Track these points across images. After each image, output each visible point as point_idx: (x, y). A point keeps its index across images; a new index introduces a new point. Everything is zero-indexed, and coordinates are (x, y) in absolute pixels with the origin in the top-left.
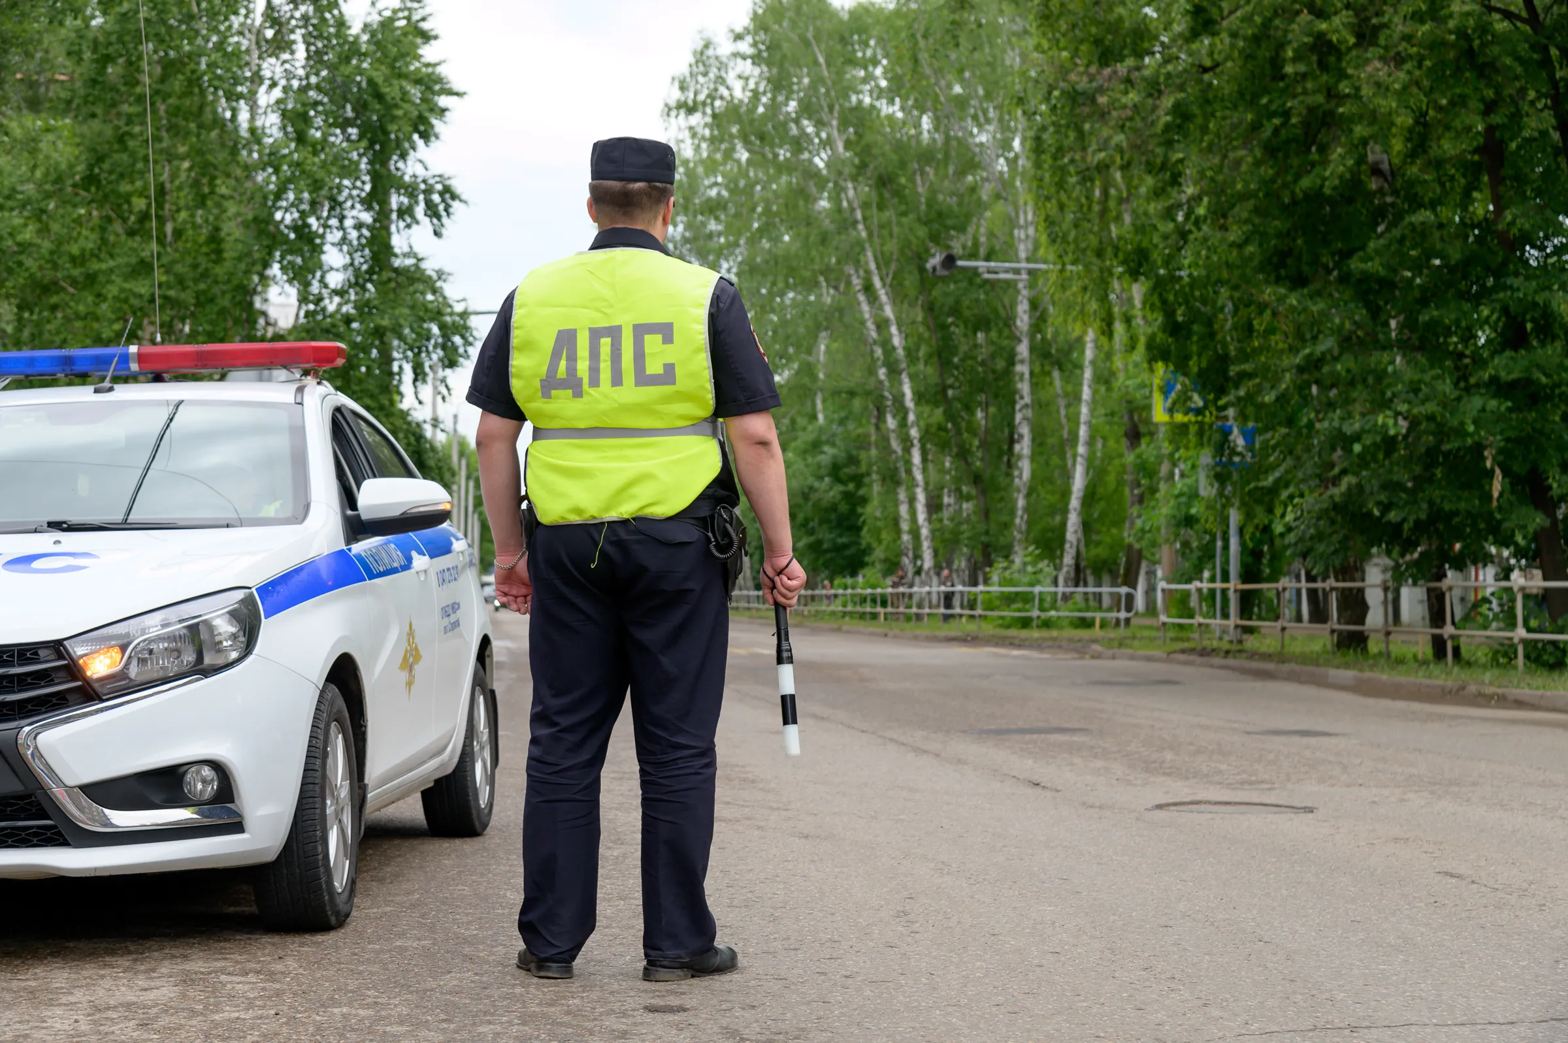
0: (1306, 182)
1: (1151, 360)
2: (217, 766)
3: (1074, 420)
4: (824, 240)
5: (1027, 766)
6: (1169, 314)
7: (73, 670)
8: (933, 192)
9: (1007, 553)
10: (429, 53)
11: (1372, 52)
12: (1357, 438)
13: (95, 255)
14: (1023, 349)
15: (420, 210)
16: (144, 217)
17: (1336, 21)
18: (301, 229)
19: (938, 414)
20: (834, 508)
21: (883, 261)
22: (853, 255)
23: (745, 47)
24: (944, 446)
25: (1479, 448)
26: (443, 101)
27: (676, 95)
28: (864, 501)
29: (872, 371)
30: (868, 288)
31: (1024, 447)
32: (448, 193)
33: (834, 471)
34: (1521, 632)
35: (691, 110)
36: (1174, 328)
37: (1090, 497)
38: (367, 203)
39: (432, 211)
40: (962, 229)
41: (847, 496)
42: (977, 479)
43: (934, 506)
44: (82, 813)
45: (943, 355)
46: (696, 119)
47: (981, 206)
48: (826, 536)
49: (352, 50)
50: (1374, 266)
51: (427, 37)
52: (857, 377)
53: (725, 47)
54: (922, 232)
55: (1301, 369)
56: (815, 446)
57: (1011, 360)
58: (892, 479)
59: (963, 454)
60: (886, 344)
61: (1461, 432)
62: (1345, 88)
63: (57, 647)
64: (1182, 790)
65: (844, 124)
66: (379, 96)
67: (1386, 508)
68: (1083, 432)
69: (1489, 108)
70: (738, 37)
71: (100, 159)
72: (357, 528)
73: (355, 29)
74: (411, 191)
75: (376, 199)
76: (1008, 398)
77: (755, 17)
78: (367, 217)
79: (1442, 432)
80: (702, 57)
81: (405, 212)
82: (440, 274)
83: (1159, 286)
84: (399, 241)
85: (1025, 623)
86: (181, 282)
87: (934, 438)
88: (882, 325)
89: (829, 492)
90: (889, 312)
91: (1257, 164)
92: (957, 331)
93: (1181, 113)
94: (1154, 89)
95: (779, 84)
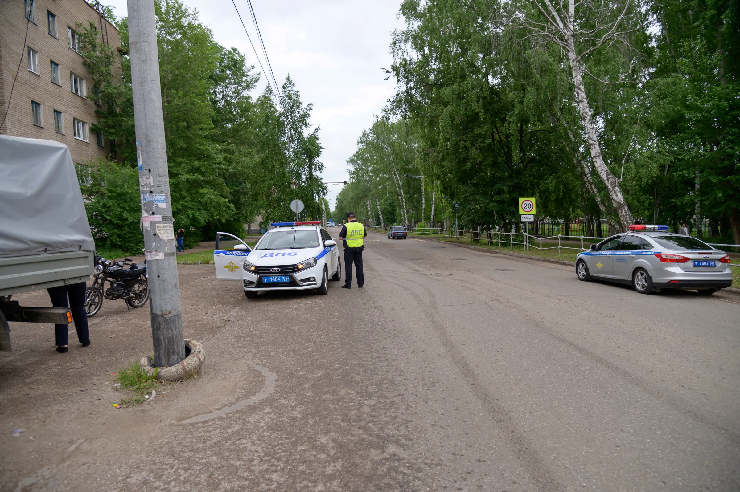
0: (464, 168)
1: (441, 194)
2: (314, 277)
3: (432, 196)
4: (387, 166)
5: (415, 267)
6: (444, 186)
7: (297, 267)
8: (406, 156)
9: (421, 221)
10: (318, 142)
11: (474, 148)
12: (473, 209)
13: (263, 177)
14: (423, 184)
15: (317, 169)
16: (271, 170)
17: (468, 143)
18: (297, 172)
19: (408, 196)
20: (390, 211)
21: (397, 169)
22: (392, 168)
23: (372, 132)
24: (409, 201)
25: (492, 211)
26: (321, 150)
27: (359, 140)
28: (396, 210)
29: (396, 188)
30: (395, 174)
31: (423, 202)
32: (322, 166)
33: (390, 205)
34: (500, 241)
35: (362, 143)
36: (445, 188)
37: (435, 210)
38: (308, 167)
39: (320, 169)
40: (411, 163)
41: (392, 209)
42: (415, 207)
43: (408, 212)
44: (299, 283)
45: (409, 185)
46: (363, 144)
47: (415, 159)
48: (389, 216)
49: (305, 143)
50: (475, 182)
51: (317, 139)
52: (393, 190)
53: (368, 132)
54: (404, 164)
55: (464, 197)
56: (386, 200)
57: (421, 186)
58: (401, 207)
59: (413, 203)
60: (398, 184)
61: (489, 209)
62: (469, 154)
63: (296, 265)
64: (435, 271)
65: (390, 145)
66: (310, 150)
67: (478, 220)
68: (434, 199)
69: (493, 157)
70: (371, 130)
71: (264, 161)
72: (325, 246)
73: (306, 139)
74: (316, 165)
75: (310, 167)
76: (420, 193)
77: (373, 127)
78: (308, 169)
79: (486, 208)
80: (364, 133)
81: (315, 169)
82: (321, 179)
83: (442, 181)
84: (314, 174)
85: (423, 234)
86: (278, 181)
87: (408, 200)
88: (398, 180)
89: (389, 209)
90: (398, 178)
91: (456, 165)
92: (411, 181)
93: (443, 157)
94: (439, 153)
95: (378, 138)
